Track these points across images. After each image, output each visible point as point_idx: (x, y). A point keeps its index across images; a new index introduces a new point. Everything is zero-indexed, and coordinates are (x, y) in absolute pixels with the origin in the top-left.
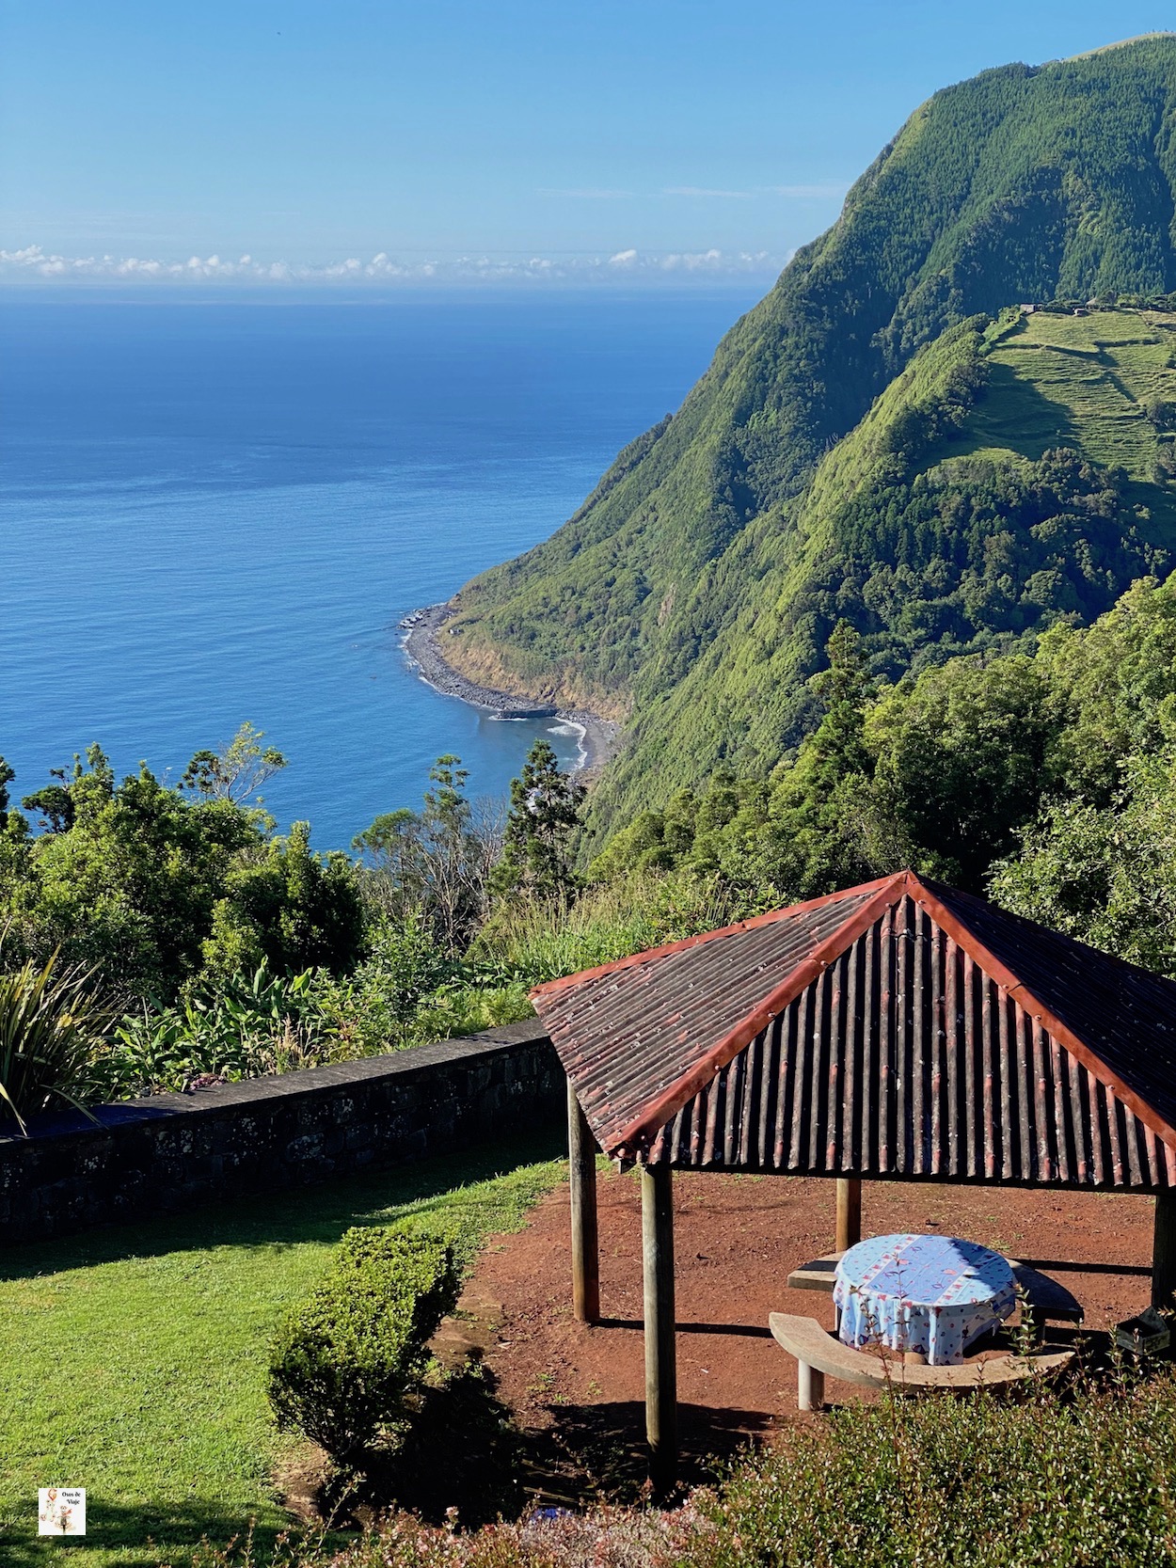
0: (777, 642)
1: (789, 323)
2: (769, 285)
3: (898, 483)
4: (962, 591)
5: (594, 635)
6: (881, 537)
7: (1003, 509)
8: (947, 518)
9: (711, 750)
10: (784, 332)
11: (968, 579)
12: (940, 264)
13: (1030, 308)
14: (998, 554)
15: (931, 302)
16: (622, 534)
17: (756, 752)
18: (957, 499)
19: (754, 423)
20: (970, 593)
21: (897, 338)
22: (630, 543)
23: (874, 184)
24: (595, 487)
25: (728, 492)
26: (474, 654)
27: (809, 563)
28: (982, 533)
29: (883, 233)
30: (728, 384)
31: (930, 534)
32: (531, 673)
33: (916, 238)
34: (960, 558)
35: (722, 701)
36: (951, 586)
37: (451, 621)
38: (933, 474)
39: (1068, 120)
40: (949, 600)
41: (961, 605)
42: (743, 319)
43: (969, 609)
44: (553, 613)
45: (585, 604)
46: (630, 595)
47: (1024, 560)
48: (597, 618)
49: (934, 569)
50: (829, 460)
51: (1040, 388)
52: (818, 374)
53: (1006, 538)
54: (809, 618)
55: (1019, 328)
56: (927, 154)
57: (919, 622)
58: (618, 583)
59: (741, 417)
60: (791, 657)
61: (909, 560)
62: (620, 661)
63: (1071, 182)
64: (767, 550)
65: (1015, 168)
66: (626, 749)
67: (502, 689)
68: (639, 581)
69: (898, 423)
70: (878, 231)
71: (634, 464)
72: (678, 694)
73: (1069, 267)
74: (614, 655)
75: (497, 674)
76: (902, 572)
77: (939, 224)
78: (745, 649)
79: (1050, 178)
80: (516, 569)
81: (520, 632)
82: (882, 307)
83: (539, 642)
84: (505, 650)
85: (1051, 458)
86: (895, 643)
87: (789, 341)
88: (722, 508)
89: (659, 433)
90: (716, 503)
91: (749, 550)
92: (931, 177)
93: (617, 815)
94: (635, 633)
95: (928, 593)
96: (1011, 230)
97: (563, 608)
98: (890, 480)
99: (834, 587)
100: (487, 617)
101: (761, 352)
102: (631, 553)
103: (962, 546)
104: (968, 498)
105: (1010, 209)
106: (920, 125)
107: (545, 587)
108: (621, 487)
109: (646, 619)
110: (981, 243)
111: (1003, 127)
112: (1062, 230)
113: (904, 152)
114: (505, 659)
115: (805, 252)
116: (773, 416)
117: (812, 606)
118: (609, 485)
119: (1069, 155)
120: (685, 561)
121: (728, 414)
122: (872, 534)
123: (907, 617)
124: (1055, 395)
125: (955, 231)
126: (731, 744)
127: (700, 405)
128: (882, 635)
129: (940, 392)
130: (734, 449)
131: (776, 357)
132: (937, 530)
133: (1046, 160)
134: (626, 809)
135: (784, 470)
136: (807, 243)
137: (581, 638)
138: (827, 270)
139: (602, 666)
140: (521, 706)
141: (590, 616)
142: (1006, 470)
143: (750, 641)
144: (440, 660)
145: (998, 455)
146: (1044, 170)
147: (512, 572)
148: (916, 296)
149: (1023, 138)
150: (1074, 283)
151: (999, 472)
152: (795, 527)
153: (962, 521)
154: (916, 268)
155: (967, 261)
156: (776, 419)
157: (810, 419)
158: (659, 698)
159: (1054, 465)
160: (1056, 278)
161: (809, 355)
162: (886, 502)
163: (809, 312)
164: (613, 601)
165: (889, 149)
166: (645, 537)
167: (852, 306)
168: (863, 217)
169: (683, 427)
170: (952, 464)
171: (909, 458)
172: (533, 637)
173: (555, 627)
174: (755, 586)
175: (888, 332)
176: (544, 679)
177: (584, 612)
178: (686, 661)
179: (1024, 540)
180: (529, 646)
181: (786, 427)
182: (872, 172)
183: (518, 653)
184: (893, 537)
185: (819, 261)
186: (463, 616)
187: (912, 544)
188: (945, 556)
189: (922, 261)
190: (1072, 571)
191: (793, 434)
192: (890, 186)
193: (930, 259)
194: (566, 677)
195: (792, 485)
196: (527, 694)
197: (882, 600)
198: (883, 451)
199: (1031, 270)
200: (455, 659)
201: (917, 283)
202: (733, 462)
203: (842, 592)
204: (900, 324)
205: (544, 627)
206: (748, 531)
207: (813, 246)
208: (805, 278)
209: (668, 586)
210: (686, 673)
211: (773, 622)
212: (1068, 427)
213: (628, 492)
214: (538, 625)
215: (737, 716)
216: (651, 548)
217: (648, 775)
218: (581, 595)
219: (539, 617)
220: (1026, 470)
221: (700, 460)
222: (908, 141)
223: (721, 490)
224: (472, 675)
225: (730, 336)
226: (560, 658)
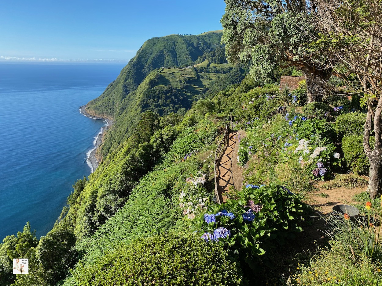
0: (137, 109)
1: (131, 69)
2: (127, 63)
3: (150, 89)
4: (160, 102)
5: (108, 109)
6: (149, 96)
7: (164, 92)
8: (157, 93)
9: (130, 122)
10: (130, 70)
11: (160, 101)
12: (149, 62)
13: (164, 68)
14: (163, 97)
15: (149, 66)
16: (110, 95)
17: (136, 122)
18: (158, 91)
19: (127, 81)
20: (161, 102)
21: (145, 71)
22: (111, 97)
23: (140, 51)
24: (105, 90)
25: (125, 90)
26: (91, 112)
27: (140, 99)
28: (161, 95)
29: (142, 57)
30: (123, 76)
31: (155, 95)
32: (99, 114)
33: (146, 58)
34: (159, 98)
35: (130, 116)
36: (158, 101)
37: (87, 107)
38: (154, 88)
39: (164, 44)
40: (158, 103)
41: (160, 104)
42: (124, 68)
43: (161, 104)
44: (102, 106)
45: (106, 105)
46: (112, 104)
47: (167, 98)
48: (108, 106)
49: (156, 99)
50: (139, 86)
51: (166, 78)
52: (135, 75)
53: (164, 96)
54: (141, 105)
55: (163, 70)
56: (147, 48)
57: (155, 106)
58: (110, 102)
59: (126, 80)
60: (139, 111)
61: (153, 98)
62: (112, 112)
63: (165, 52)
64: (132, 97)
65: (158, 50)
66: (115, 123)
67: (95, 116)
68: (113, 102)
69: (150, 81)
70: (141, 57)
71: (110, 86)
72: (122, 116)
73: (165, 62)
74: (111, 111)
75: (94, 114)
76: (152, 100)
77: (149, 57)
78: (133, 110)
79: (162, 51)
80: (95, 100)
81: (97, 108)
82: (143, 67)
83: (100, 110)
84: (95, 111)
85: (168, 86)
86: (152, 109)
87: (131, 71)
88: (124, 92)
89: (114, 82)
90: (123, 91)
91: (129, 97)
92: (147, 51)
93: (117, 131)
94: (113, 108)
95: (155, 102)
96: (158, 58)
97: (103, 105)
98: (149, 89)
99: (144, 102)
100: (92, 107)
101: (127, 72)
102: (112, 98)
103: (159, 96)
104: (159, 91)
105: (158, 55)
106: (145, 44)
107: (100, 102)
108: (109, 89)
109: (115, 106)
110: (155, 59)
111: (156, 45)
112: (164, 58)
113: (144, 47)
114: (96, 112)
115: (132, 59)
116: (130, 80)
117: (141, 104)
118: (107, 89)
119: (164, 49)
120: (120, 99)
121: (123, 80)
122: (148, 95)
123: (153, 105)
124: (167, 78)
125: (151, 57)
126: (132, 121)
127: (119, 79)
128: (150, 108)
129: (154, 78)
130: (125, 85)
131: (130, 73)
132: (156, 95)
133: (162, 49)
134: (118, 130)
135: (132, 87)
136: (132, 58)
137: (106, 109)
138: (135, 62)
139: (109, 113)
140: (98, 118)
141: (107, 106)
142: (163, 87)
143: (133, 109)
144: (86, 113)
145: (162, 86)
146: (161, 50)
147: (95, 101)
148: (147, 65)
149: (158, 46)
150: (166, 65)
151: (163, 88)
152: (135, 94)
153: (159, 93)
154: (147, 62)
155: (153, 61)
156: (130, 81)
157: (135, 81)
158: (119, 116)
159: (169, 87)
160: (164, 64)
161: (134, 73)
162: (149, 91)
163: (133, 67)
164: (110, 104)
165: (142, 47)
166: (113, 96)
167: (139, 67)
168: (139, 55)
169: (117, 82)
170: (157, 86)
171: (151, 86)
172: (99, 109)
173: (102, 108)
174: (130, 102)
175: (144, 70)
176: (101, 115)
177: (106, 106)
178: (122, 112)
179: (166, 96)
180: (99, 110)
181: (132, 82)
182: (140, 50)
183: (97, 111)
184: (151, 95)
185: (134, 60)
186: (88, 107)
187: (153, 96)
188: (157, 98)
189: (147, 61)
190: (172, 99)
191: (133, 82)
192: (143, 51)
193: (148, 61)
194: (104, 114)
195: (133, 89)
196: (99, 117)
197: (150, 103)
198: (148, 85)
199: (161, 63)
200: (88, 112)
201: (147, 64)
202: (125, 86)
203: (145, 102)
204: (145, 69)
205: (101, 108)
206: (129, 95)
207: (133, 59)
208: (132, 63)
209: (118, 103)
210: (122, 113)
211: (136, 106)
212: (169, 82)
213: (110, 90)
214: (100, 108)
215: (133, 118)
216: (114, 97)
217: (121, 126)
218: (105, 104)
219: (100, 107)
220: (165, 87)
221: (120, 86)
222: (144, 46)
223: (124, 90)
224: (91, 114)
225: (122, 70)
226: (103, 112)
